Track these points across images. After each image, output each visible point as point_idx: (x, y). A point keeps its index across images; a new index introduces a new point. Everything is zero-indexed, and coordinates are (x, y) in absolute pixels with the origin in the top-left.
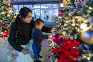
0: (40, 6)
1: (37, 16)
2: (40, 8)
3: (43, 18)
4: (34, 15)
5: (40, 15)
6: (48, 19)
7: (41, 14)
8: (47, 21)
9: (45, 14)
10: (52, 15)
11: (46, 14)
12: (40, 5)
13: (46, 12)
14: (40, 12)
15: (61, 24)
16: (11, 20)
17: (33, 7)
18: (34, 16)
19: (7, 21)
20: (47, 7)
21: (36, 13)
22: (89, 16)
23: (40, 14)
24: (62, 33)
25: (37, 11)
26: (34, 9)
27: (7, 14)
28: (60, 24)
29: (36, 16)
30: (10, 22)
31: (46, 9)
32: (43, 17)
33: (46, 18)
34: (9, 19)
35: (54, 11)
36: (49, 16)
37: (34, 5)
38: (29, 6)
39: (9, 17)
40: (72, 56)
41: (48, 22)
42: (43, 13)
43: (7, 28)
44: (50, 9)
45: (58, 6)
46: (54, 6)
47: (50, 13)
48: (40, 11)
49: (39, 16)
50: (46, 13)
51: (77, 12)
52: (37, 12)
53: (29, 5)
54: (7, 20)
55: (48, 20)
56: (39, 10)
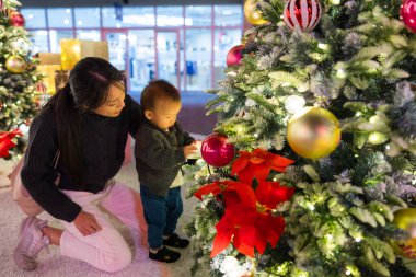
0: (153, 16)
1: (140, 62)
2: (153, 24)
3: (171, 74)
4: (125, 59)
5: (153, 61)
6: (194, 77)
7: (160, 52)
8: (189, 88)
9: (178, 55)
10: (213, 61)
11: (182, 53)
12: (151, 9)
13: (182, 46)
14: (156, 44)
15: (236, 101)
16: (23, 83)
17: (119, 18)
18: (123, 62)
19: (7, 86)
20: (189, 22)
21: (133, 49)
22: (315, 73)
23: (152, 52)
24: (233, 130)
25: (139, 38)
26: (124, 30)
27: (6, 56)
28: (232, 100)
29: (134, 62)
30: (17, 93)
31: (181, 32)
32: (169, 67)
33: (182, 74)
34: (14, 80)
35: (224, 38)
36: (199, 64)
37: (126, 10)
38: (101, 14)
39: (16, 71)
40: (262, 204)
41: (195, 94)
42: (168, 49)
43: (5, 119)
44: (200, 28)
45: (240, 16)
46: (222, 15)
47: (203, 50)
48: (155, 38)
49: (150, 65)
50: (181, 49)
51: (282, 59)
52: (138, 45)
53: (98, 9)
54: (7, 80)
55: (191, 83)
56: (151, 33)
